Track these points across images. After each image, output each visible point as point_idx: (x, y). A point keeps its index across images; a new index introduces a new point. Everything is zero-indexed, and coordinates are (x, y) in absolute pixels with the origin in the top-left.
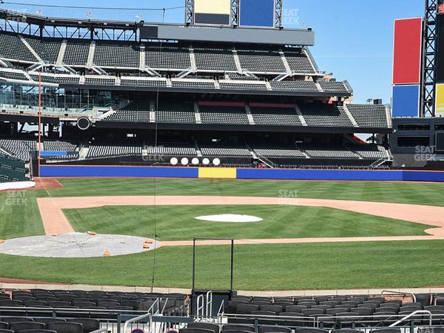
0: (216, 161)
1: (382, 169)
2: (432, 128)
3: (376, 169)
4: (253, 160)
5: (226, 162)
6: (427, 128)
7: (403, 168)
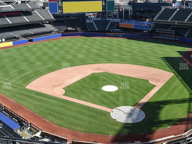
0: (4, 40)
1: (56, 34)
2: (64, 17)
3: (53, 34)
4: (16, 37)
5: (7, 40)
6: (63, 17)
7: (61, 33)
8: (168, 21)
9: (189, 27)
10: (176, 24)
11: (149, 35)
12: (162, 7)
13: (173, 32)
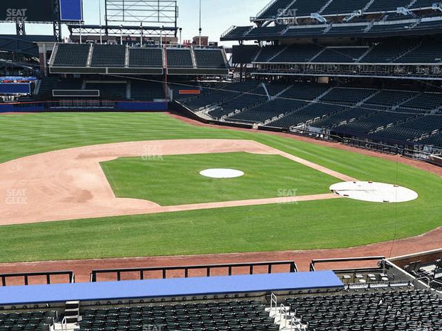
8: (88, 67)
9: (125, 82)
10: (107, 73)
11: (40, 104)
12: (39, 44)
13: (97, 93)
